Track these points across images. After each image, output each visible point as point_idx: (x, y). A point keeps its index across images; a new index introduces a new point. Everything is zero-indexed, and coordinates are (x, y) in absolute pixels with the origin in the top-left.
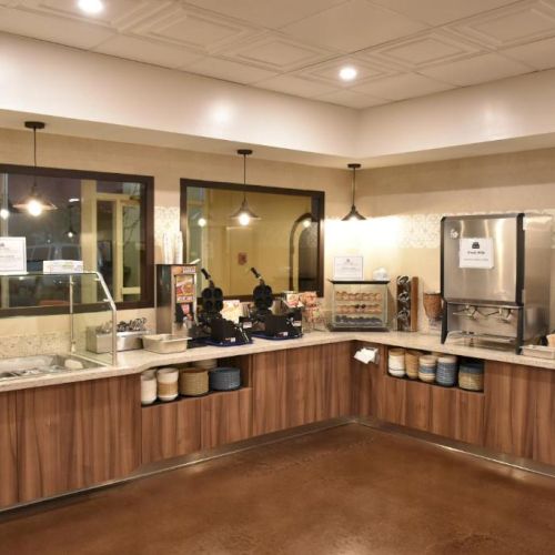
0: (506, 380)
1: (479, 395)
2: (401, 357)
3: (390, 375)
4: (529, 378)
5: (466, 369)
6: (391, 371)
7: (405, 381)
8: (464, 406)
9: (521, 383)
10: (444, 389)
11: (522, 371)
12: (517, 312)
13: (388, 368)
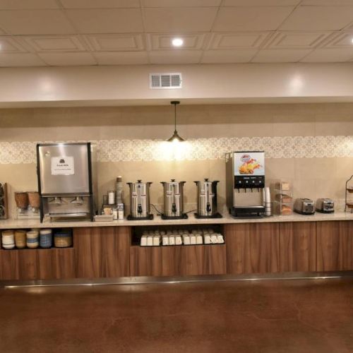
0: (88, 237)
1: (71, 249)
2: (12, 236)
3: (4, 249)
4: (101, 233)
5: (59, 235)
6: (5, 246)
7: (17, 251)
8: (61, 257)
9: (97, 237)
10: (47, 250)
11: (97, 230)
12: (87, 199)
13: (2, 244)
